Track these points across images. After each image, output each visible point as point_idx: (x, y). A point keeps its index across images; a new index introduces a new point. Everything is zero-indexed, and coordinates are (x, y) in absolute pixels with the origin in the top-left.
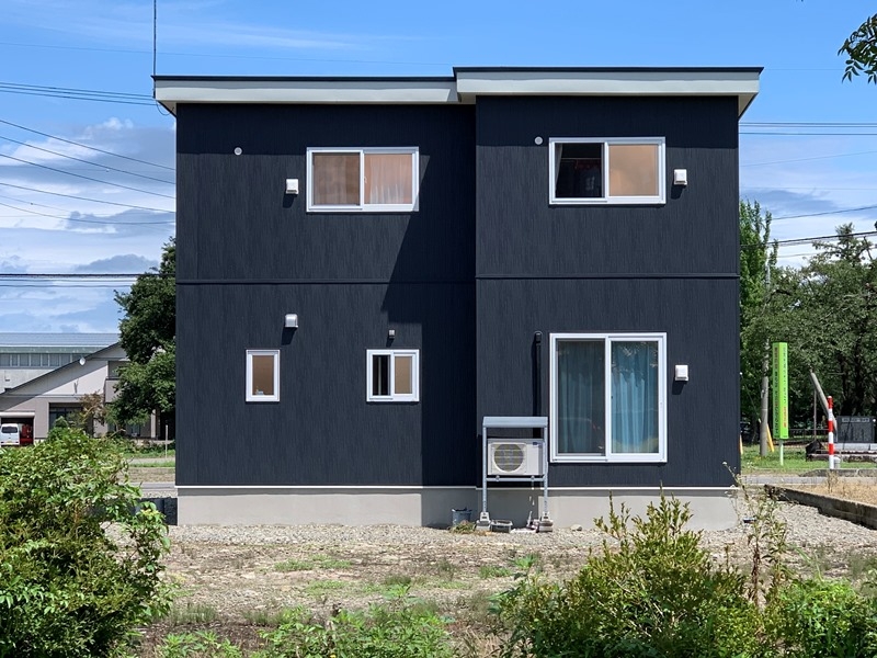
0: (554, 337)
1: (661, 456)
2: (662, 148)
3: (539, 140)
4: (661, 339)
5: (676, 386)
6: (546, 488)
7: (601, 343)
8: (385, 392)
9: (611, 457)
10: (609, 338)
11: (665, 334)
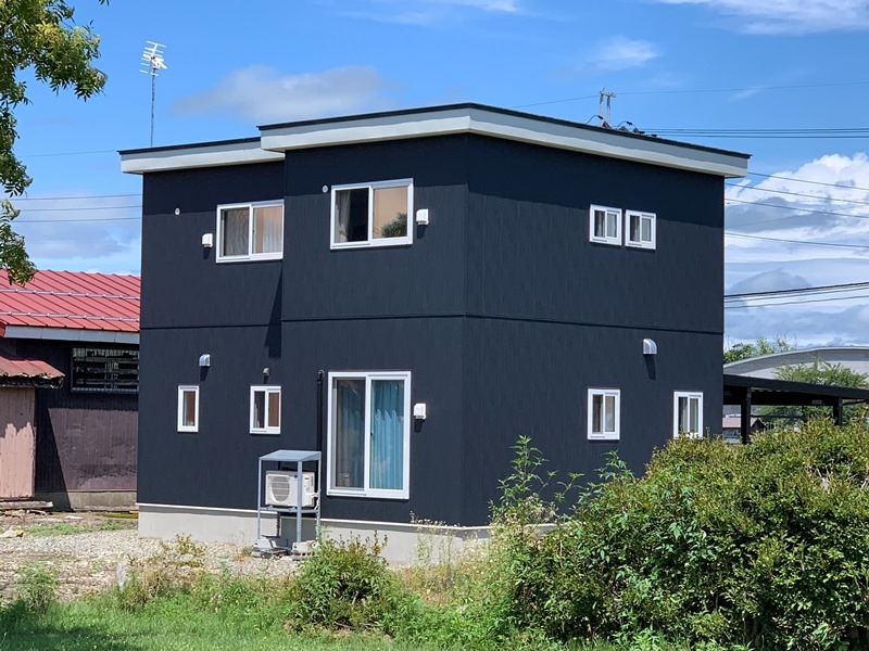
0: (331, 375)
1: (404, 493)
2: (411, 188)
3: (325, 189)
4: (406, 377)
5: (417, 424)
6: (318, 519)
7: (362, 382)
8: (262, 426)
9: (368, 492)
10: (369, 377)
11: (409, 373)
